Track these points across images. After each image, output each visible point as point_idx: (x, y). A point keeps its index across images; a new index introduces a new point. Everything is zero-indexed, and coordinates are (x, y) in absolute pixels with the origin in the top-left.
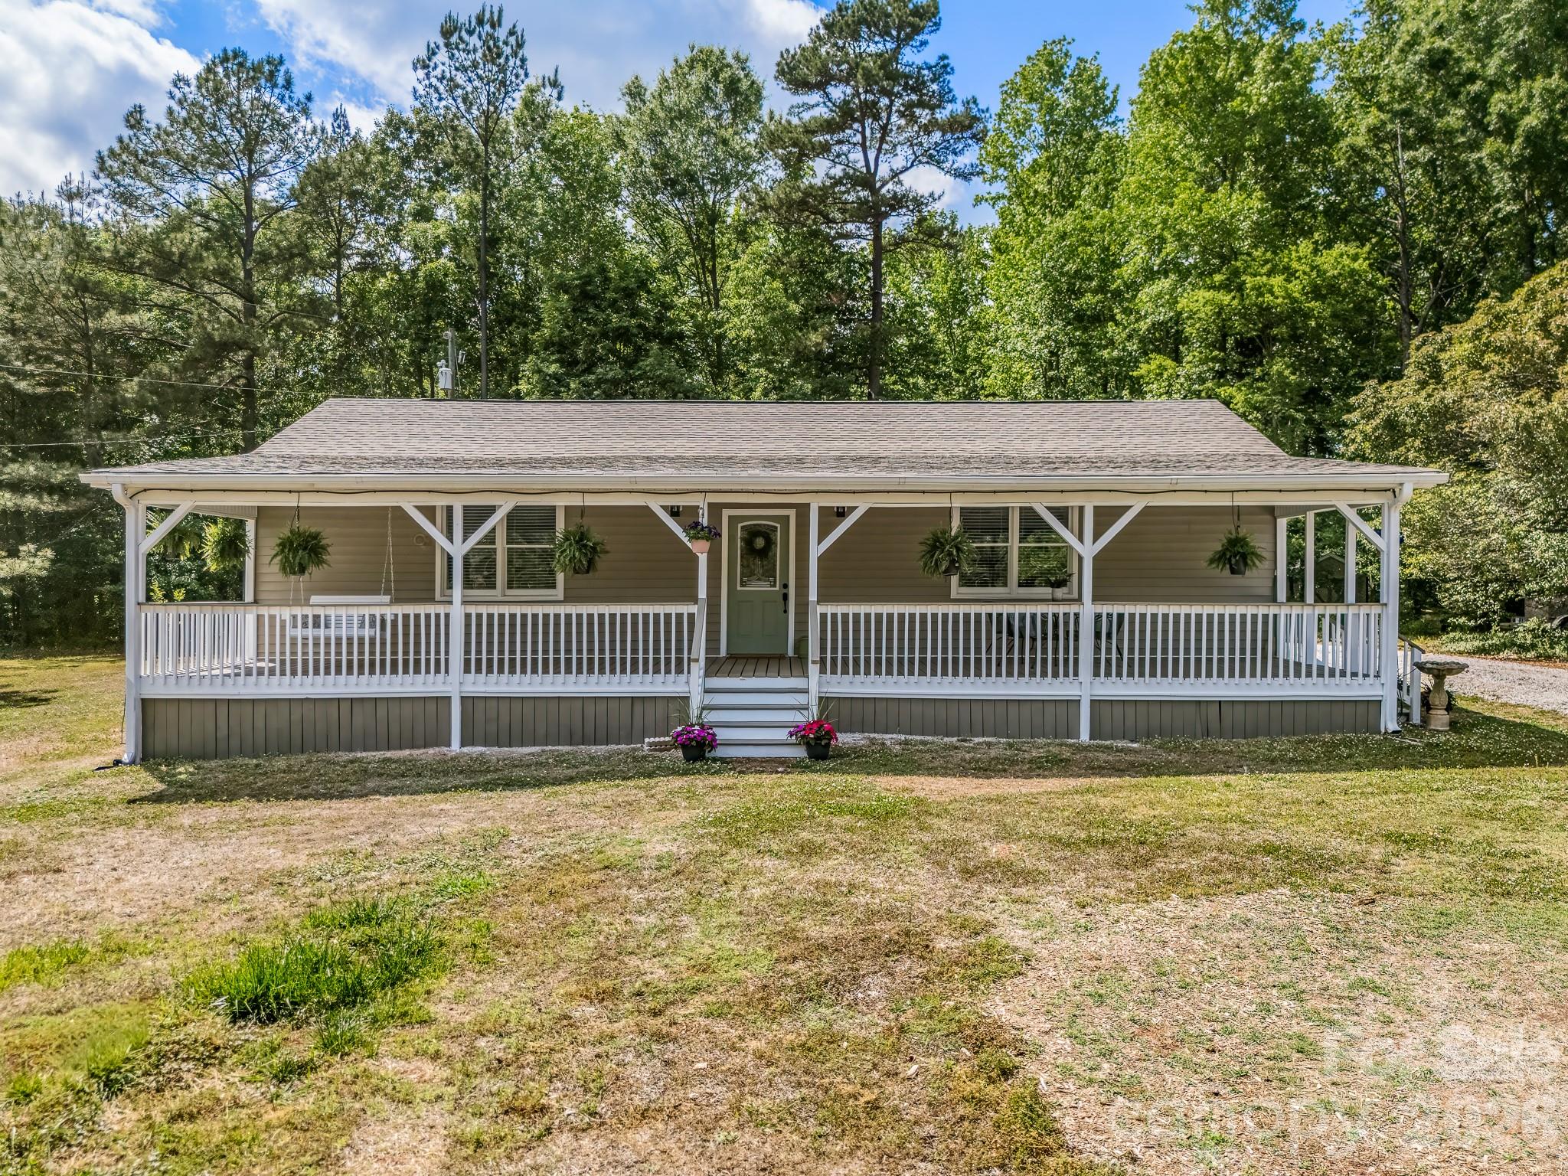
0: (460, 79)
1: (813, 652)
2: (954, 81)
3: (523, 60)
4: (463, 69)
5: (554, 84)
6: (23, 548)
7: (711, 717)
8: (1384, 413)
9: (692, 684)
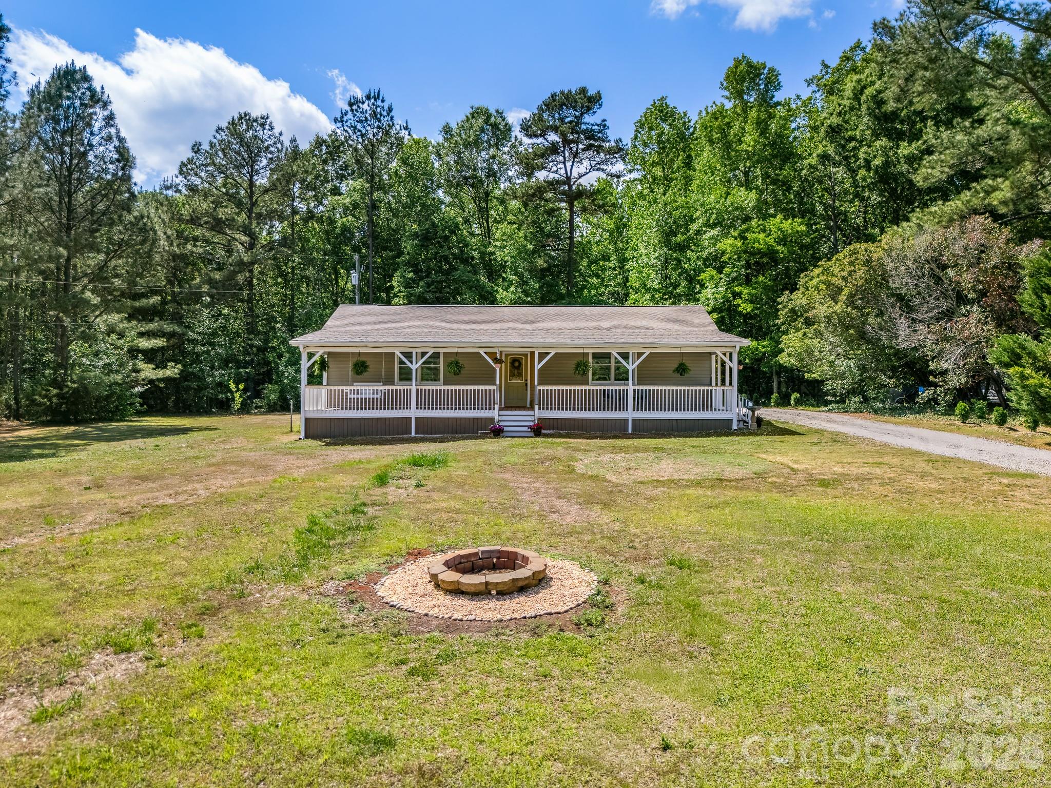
0: (359, 126)
1: (536, 401)
2: (609, 133)
3: (392, 118)
4: (360, 121)
5: (406, 128)
6: (169, 364)
7: (501, 424)
8: (791, 306)
9: (495, 413)
